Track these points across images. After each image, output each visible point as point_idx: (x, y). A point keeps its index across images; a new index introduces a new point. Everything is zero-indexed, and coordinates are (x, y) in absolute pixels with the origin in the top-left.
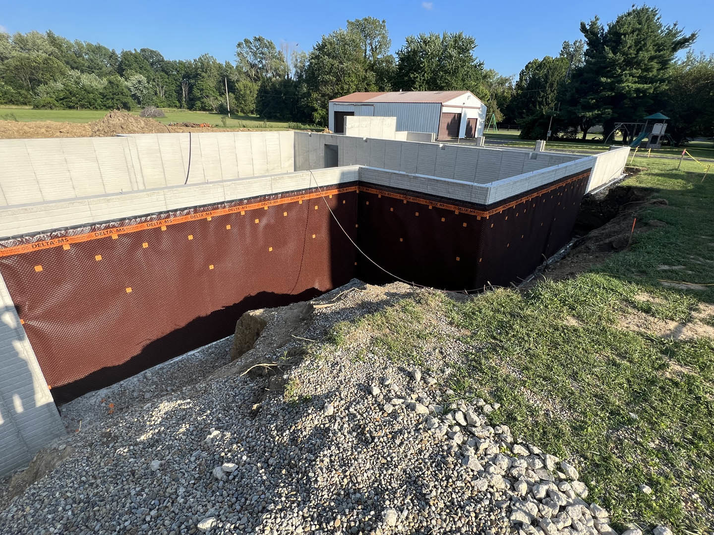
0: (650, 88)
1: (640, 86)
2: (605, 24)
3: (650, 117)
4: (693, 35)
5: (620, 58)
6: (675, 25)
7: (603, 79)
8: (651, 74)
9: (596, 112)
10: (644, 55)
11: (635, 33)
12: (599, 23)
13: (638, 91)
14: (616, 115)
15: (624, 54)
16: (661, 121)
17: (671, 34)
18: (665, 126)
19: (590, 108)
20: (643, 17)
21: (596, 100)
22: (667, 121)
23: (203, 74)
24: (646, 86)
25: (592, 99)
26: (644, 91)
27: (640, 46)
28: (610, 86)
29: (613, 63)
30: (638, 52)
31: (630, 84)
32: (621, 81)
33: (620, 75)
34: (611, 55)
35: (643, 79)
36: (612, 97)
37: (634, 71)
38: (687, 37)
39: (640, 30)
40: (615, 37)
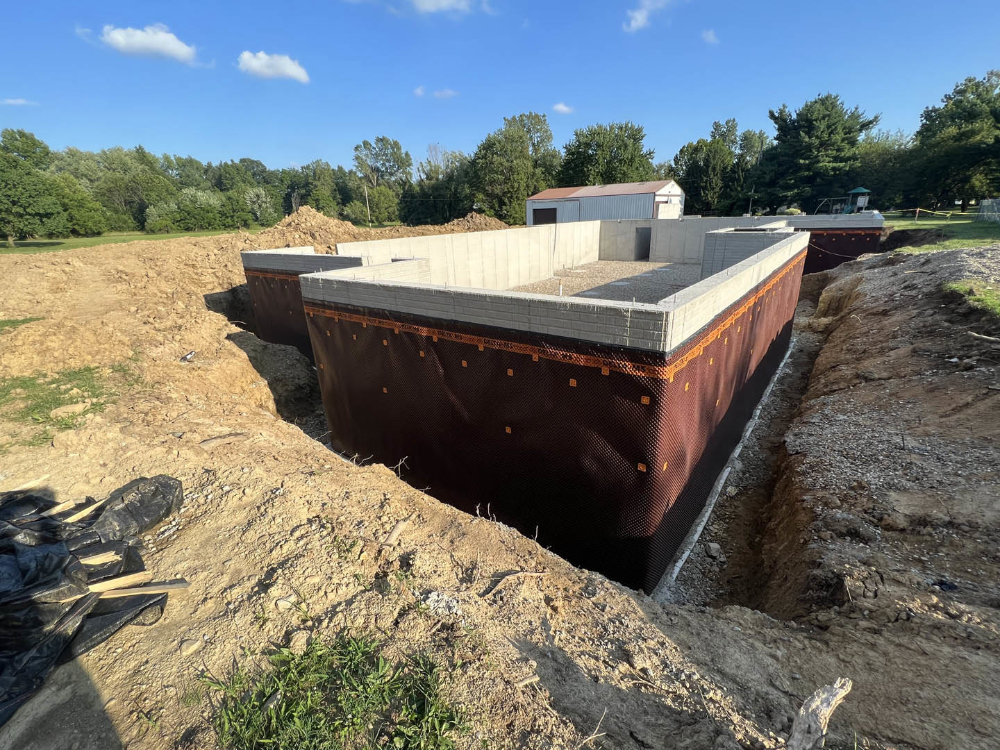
0: (845, 166)
1: (835, 165)
2: (793, 113)
3: (854, 191)
4: (876, 118)
5: (816, 142)
6: (856, 109)
7: (802, 161)
8: (843, 154)
9: (796, 191)
10: (837, 138)
11: (826, 119)
12: (787, 110)
13: (834, 169)
14: (815, 193)
15: (817, 137)
16: (863, 194)
17: (854, 116)
18: (867, 198)
19: (789, 188)
20: (827, 103)
21: (795, 181)
22: (869, 194)
23: (317, 183)
24: (842, 165)
25: (791, 180)
26: (840, 169)
27: (831, 129)
28: (808, 168)
29: (809, 147)
30: (830, 134)
31: (826, 163)
32: (819, 162)
33: (818, 156)
34: (807, 139)
35: (836, 159)
36: (810, 176)
37: (830, 152)
38: (871, 119)
39: (829, 116)
40: (806, 122)
